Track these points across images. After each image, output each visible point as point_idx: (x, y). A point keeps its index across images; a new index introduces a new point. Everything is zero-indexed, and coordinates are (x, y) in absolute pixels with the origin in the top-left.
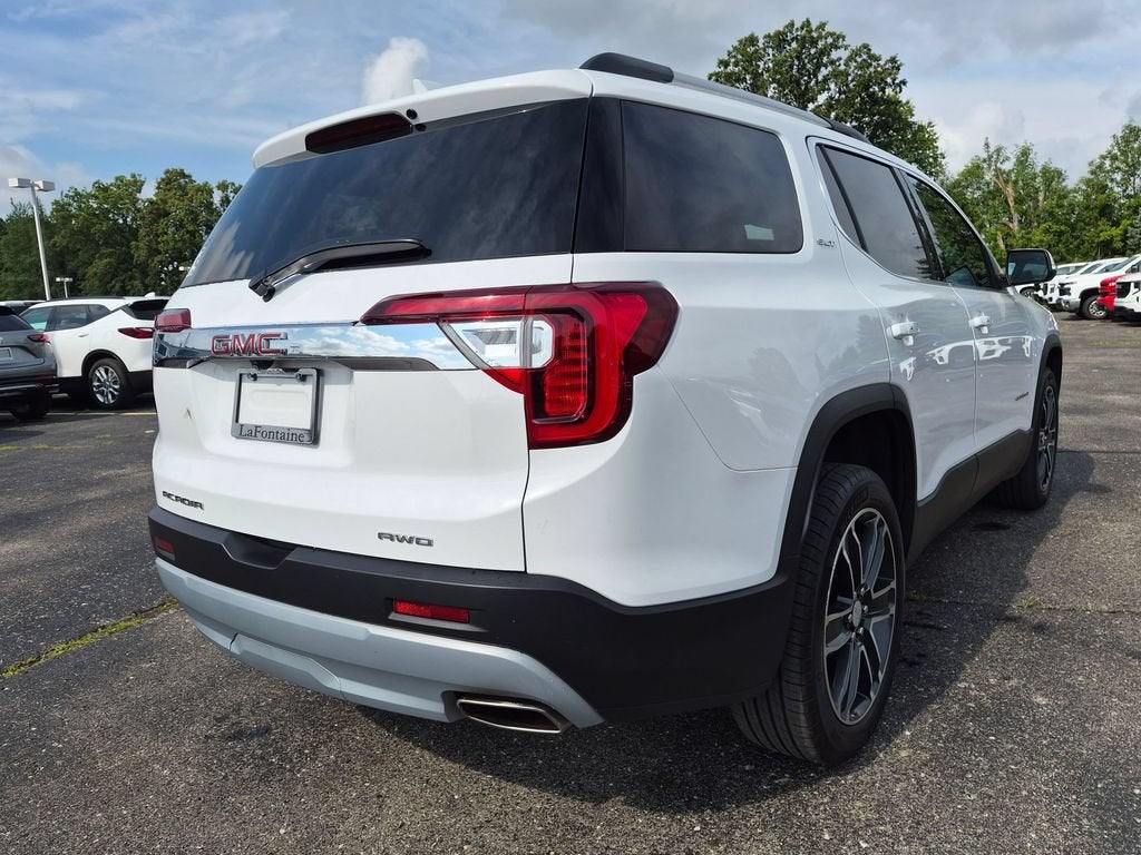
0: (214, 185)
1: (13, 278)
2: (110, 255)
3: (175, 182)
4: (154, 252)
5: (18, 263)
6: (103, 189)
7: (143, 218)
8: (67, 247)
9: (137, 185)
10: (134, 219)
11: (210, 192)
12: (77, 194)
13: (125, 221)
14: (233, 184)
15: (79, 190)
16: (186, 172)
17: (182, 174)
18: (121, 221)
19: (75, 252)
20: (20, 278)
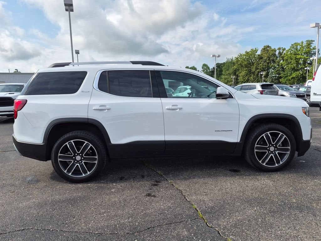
0: (276, 48)
1: (224, 77)
2: (246, 70)
3: (266, 49)
4: (257, 69)
5: (226, 73)
6: (247, 53)
7: (256, 60)
8: (236, 68)
9: (256, 51)
10: (254, 60)
11: (275, 51)
12: (241, 55)
13: (252, 61)
14: (282, 48)
15: (242, 54)
16: (270, 46)
17: (269, 47)
18: (251, 61)
19: (238, 70)
20: (226, 77)
